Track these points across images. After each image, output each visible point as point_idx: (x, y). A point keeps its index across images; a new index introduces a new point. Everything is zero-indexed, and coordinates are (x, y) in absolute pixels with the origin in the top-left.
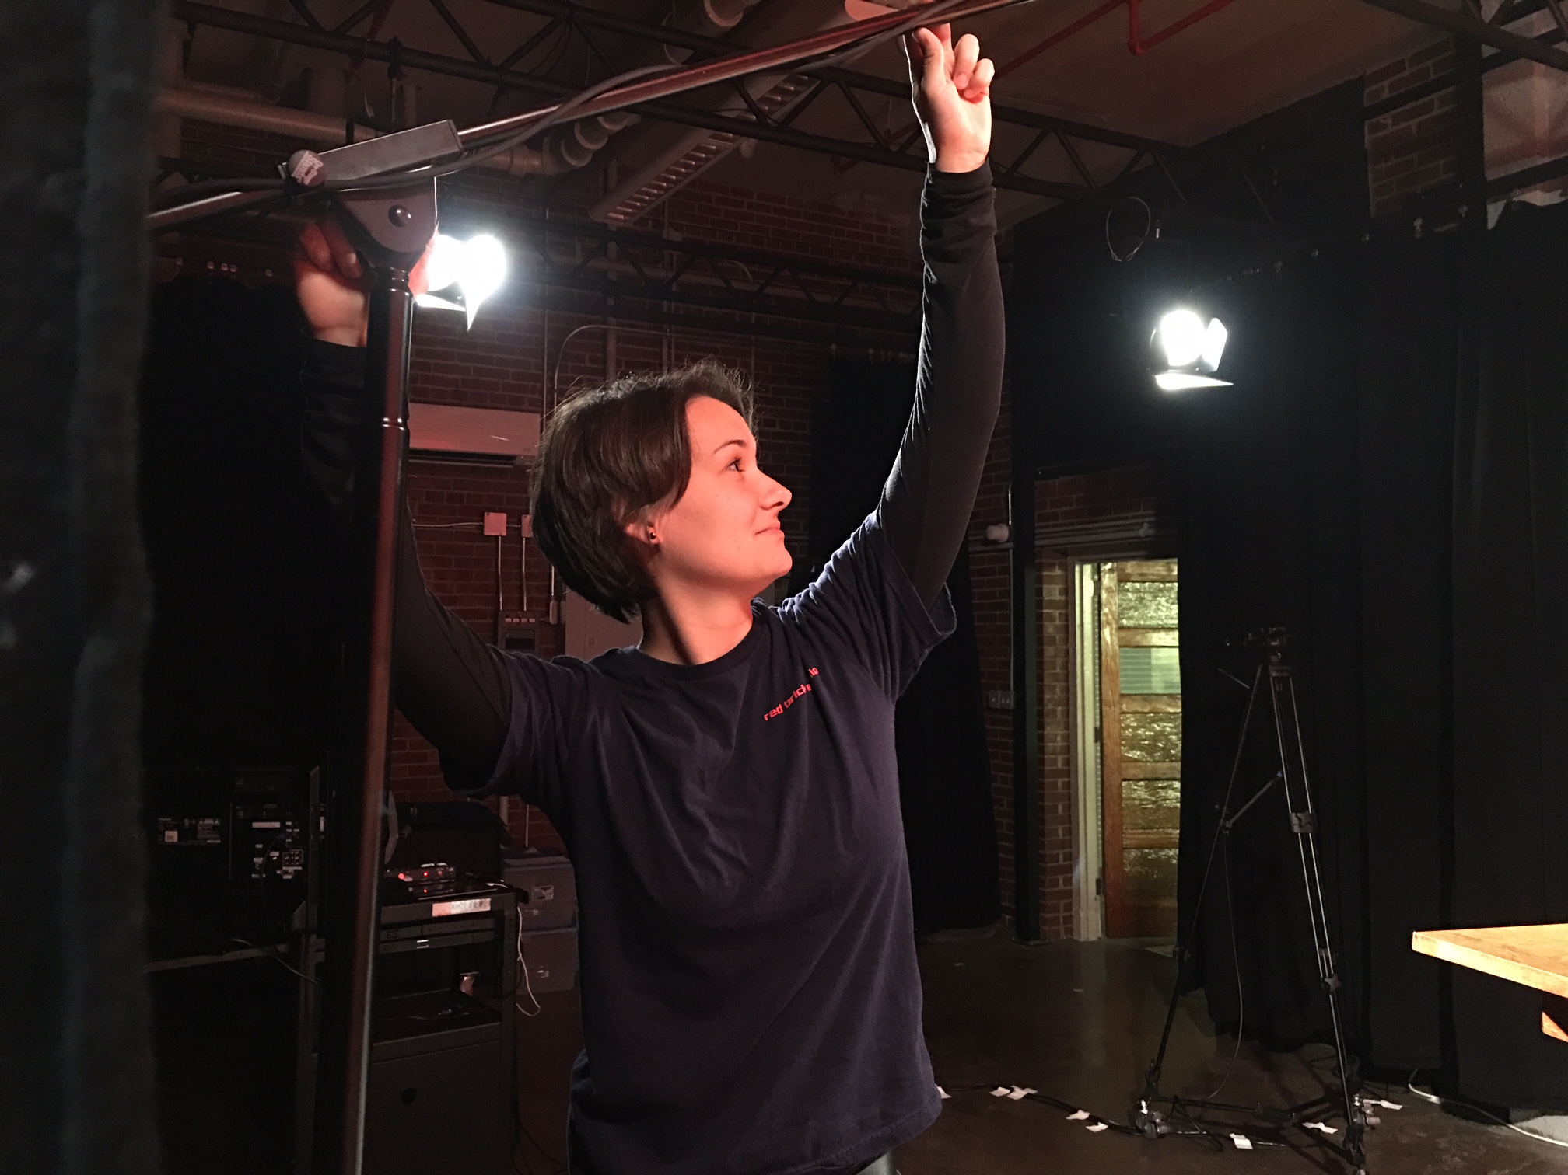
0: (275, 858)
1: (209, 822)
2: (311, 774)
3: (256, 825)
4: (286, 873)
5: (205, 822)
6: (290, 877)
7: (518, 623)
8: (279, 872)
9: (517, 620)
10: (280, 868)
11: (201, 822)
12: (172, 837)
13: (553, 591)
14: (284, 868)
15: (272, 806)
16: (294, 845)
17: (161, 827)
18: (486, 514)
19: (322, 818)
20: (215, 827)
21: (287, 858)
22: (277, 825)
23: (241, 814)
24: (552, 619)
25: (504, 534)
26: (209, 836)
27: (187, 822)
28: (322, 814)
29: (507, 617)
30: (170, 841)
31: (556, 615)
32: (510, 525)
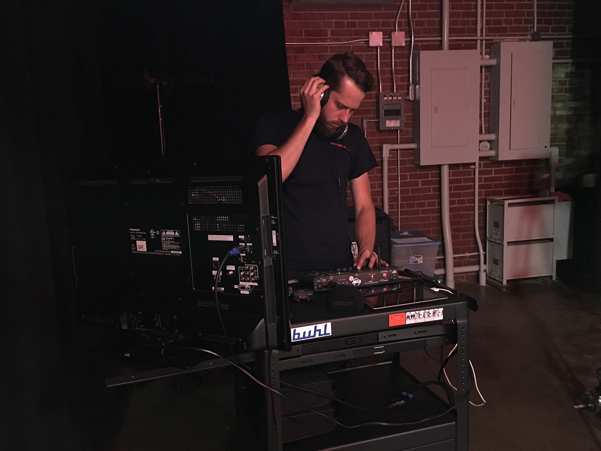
0: (231, 273)
1: (170, 233)
2: (259, 184)
3: (211, 238)
4: (243, 288)
5: (167, 233)
6: (247, 293)
7: (391, 100)
8: (236, 287)
9: (391, 98)
10: (238, 283)
11: (164, 233)
12: (141, 247)
13: (411, 80)
14: (241, 283)
15: (225, 218)
16: (249, 259)
17: (133, 238)
18: (370, 33)
19: (274, 232)
20: (176, 239)
21: (242, 273)
22: (231, 238)
23: (198, 227)
24: (411, 97)
25: (381, 44)
26: (172, 247)
27: (152, 232)
28: (274, 227)
29: (385, 96)
30: (142, 250)
31: (413, 95)
32: (385, 40)
